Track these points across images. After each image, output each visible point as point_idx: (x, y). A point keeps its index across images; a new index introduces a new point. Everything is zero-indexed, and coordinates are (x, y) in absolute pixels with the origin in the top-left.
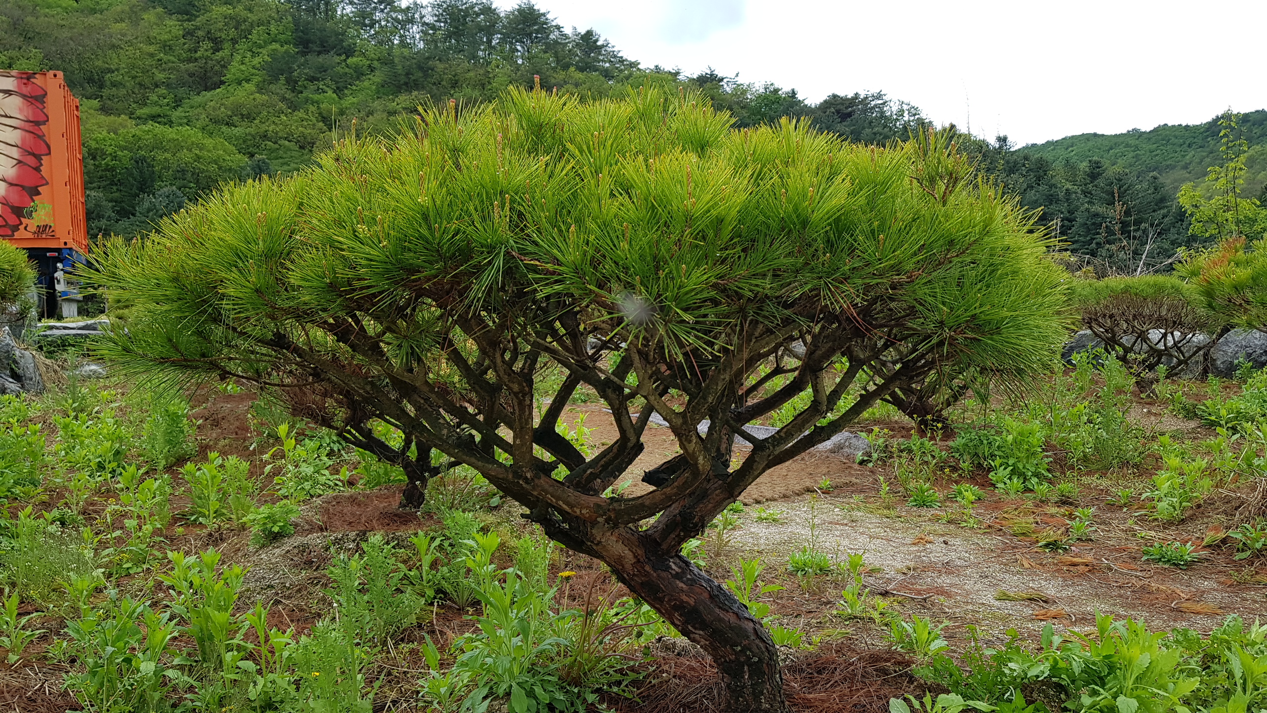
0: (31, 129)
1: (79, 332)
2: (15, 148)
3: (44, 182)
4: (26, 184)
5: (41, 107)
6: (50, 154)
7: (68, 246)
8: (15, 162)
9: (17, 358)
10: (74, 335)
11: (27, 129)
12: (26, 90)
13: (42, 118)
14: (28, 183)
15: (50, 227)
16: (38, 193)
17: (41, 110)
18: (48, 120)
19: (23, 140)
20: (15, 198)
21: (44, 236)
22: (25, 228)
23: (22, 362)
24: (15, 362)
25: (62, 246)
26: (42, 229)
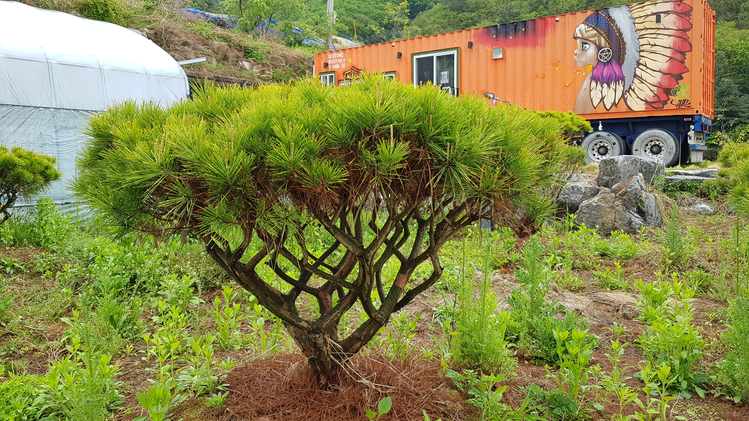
0: (680, 35)
1: (696, 178)
2: (669, 49)
3: (686, 70)
4: (673, 73)
5: (688, 18)
6: (691, 50)
7: (698, 114)
8: (668, 58)
9: (643, 199)
10: (692, 180)
11: (677, 35)
12: (678, 9)
13: (687, 27)
14: (675, 72)
15: (688, 100)
16: (682, 78)
17: (688, 21)
18: (692, 27)
19: (675, 43)
20: (666, 83)
21: (683, 107)
22: (671, 103)
23: (646, 202)
24: (641, 201)
25: (695, 113)
26: (683, 103)
